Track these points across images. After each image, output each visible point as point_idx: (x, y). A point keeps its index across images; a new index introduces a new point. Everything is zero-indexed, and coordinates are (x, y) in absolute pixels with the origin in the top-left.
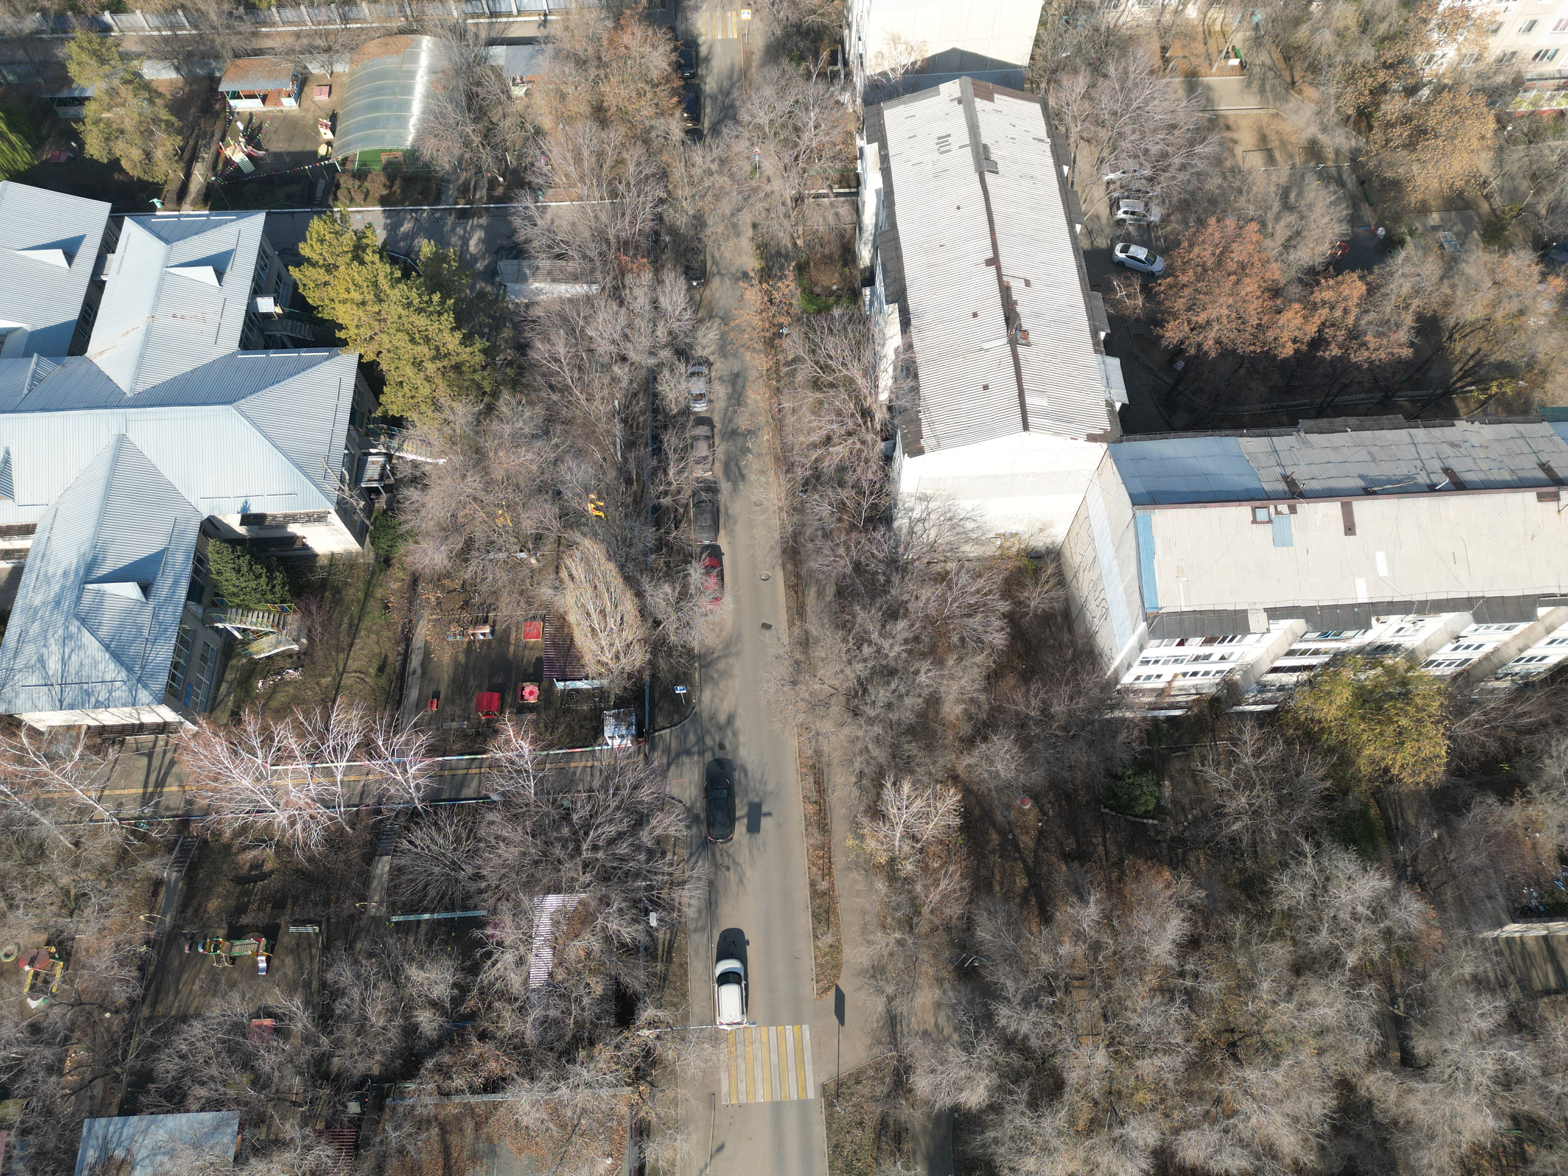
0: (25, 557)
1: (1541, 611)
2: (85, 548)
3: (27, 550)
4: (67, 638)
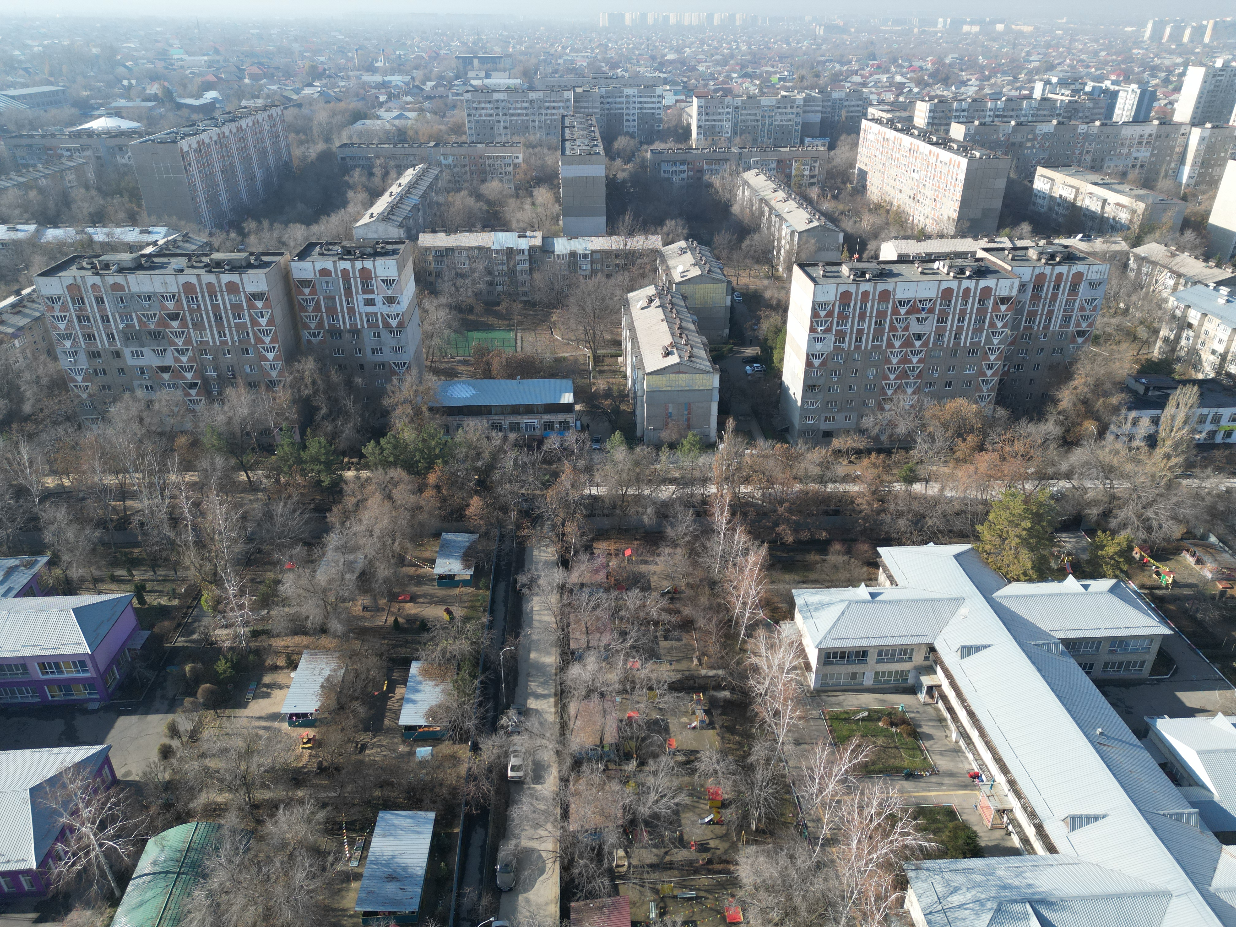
0: (1030, 854)
2: (1059, 894)
3: (1036, 853)
4: (981, 903)
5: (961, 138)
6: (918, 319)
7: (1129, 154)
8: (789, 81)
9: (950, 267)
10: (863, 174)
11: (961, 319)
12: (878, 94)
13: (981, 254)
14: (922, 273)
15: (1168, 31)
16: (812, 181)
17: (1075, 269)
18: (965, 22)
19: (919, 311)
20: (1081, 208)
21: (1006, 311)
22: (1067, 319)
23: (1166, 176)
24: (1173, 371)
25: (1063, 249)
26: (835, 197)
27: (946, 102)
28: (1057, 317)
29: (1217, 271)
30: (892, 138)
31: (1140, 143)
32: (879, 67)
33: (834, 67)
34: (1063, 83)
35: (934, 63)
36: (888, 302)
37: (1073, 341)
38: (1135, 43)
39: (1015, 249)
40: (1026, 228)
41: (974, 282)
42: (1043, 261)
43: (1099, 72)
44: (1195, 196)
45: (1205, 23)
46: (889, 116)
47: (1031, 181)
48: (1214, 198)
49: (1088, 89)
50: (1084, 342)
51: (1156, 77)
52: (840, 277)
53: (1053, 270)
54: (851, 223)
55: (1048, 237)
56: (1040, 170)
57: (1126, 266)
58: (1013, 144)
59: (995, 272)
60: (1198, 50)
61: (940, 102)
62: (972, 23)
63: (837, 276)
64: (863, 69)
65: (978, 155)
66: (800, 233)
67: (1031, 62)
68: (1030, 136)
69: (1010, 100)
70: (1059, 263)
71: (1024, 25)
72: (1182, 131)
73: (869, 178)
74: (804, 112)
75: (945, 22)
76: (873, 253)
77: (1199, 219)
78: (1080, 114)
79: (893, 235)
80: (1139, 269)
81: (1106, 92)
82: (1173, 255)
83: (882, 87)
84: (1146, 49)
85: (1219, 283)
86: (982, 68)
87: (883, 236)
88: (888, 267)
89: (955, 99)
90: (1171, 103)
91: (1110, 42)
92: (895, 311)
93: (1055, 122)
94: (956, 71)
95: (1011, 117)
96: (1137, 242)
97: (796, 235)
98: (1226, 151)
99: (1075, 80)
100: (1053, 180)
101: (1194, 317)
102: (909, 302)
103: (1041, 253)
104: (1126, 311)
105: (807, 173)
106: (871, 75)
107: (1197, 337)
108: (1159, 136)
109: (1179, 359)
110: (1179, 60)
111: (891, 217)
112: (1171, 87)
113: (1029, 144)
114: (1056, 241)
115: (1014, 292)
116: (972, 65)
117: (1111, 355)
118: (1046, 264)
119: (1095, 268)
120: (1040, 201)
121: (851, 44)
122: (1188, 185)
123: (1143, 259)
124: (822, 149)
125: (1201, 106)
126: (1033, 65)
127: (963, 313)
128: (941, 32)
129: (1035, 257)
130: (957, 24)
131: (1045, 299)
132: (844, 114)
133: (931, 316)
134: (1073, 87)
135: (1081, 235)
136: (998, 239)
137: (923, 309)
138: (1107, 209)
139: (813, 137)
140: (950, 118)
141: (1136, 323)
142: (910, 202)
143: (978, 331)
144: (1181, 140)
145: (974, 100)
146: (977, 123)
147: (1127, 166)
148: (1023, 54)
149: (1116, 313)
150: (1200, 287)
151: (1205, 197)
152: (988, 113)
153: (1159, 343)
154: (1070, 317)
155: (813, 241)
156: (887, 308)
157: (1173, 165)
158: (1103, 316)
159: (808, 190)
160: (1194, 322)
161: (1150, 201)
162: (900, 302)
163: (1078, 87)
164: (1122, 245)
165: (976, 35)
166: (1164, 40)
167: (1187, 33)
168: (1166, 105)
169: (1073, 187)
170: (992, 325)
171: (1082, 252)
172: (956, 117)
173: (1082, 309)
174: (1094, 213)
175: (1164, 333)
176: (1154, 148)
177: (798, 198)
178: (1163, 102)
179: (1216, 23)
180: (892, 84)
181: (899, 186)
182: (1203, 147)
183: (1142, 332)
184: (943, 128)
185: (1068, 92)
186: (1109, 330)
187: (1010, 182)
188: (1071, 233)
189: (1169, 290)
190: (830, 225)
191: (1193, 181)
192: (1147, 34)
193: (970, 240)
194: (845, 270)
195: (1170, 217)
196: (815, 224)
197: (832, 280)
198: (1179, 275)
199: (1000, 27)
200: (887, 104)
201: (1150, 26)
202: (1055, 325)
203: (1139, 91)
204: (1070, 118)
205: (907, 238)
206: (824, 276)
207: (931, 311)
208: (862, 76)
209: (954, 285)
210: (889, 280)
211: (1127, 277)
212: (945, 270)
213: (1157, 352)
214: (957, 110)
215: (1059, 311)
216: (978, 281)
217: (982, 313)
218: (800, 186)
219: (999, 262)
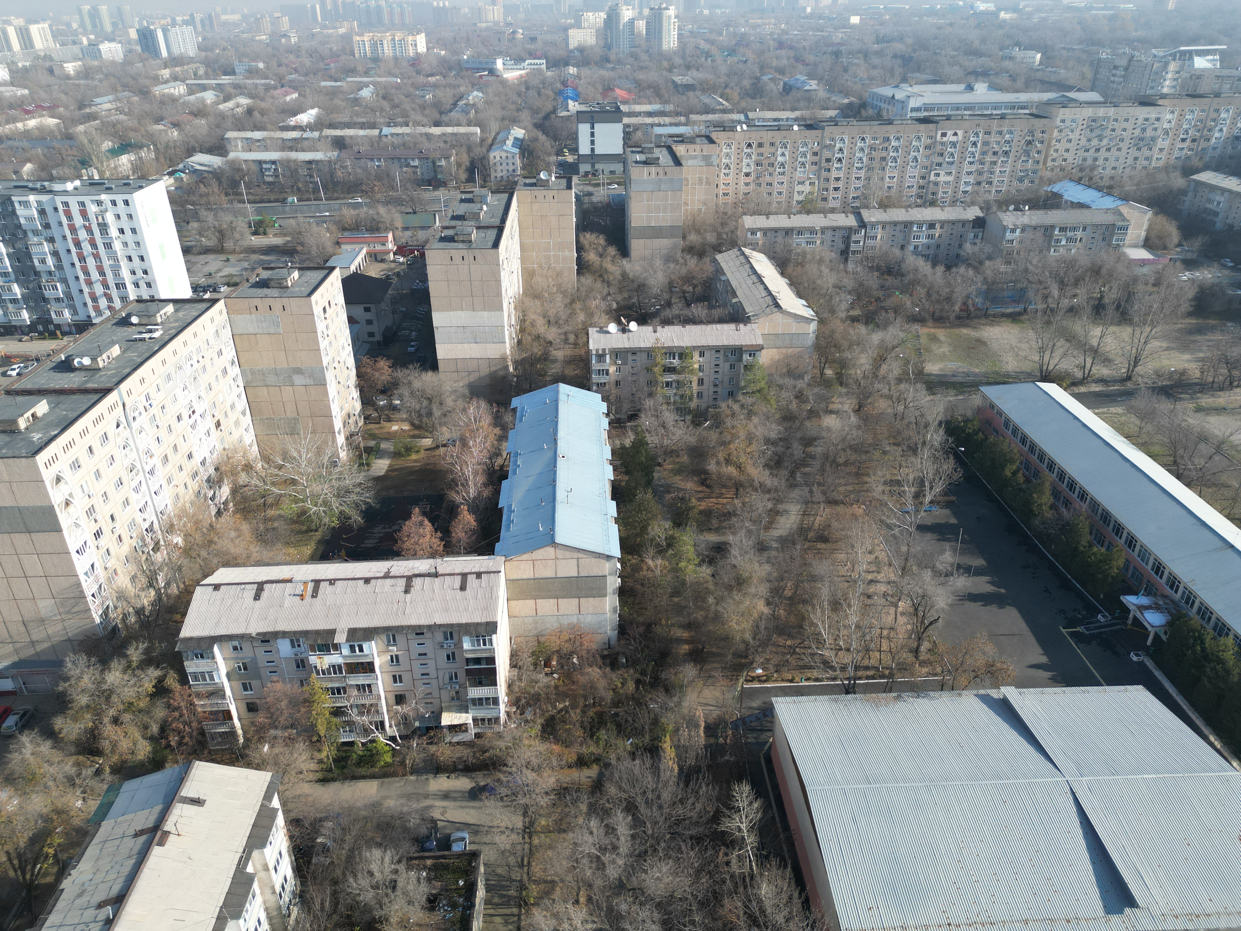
1: (250, 869)
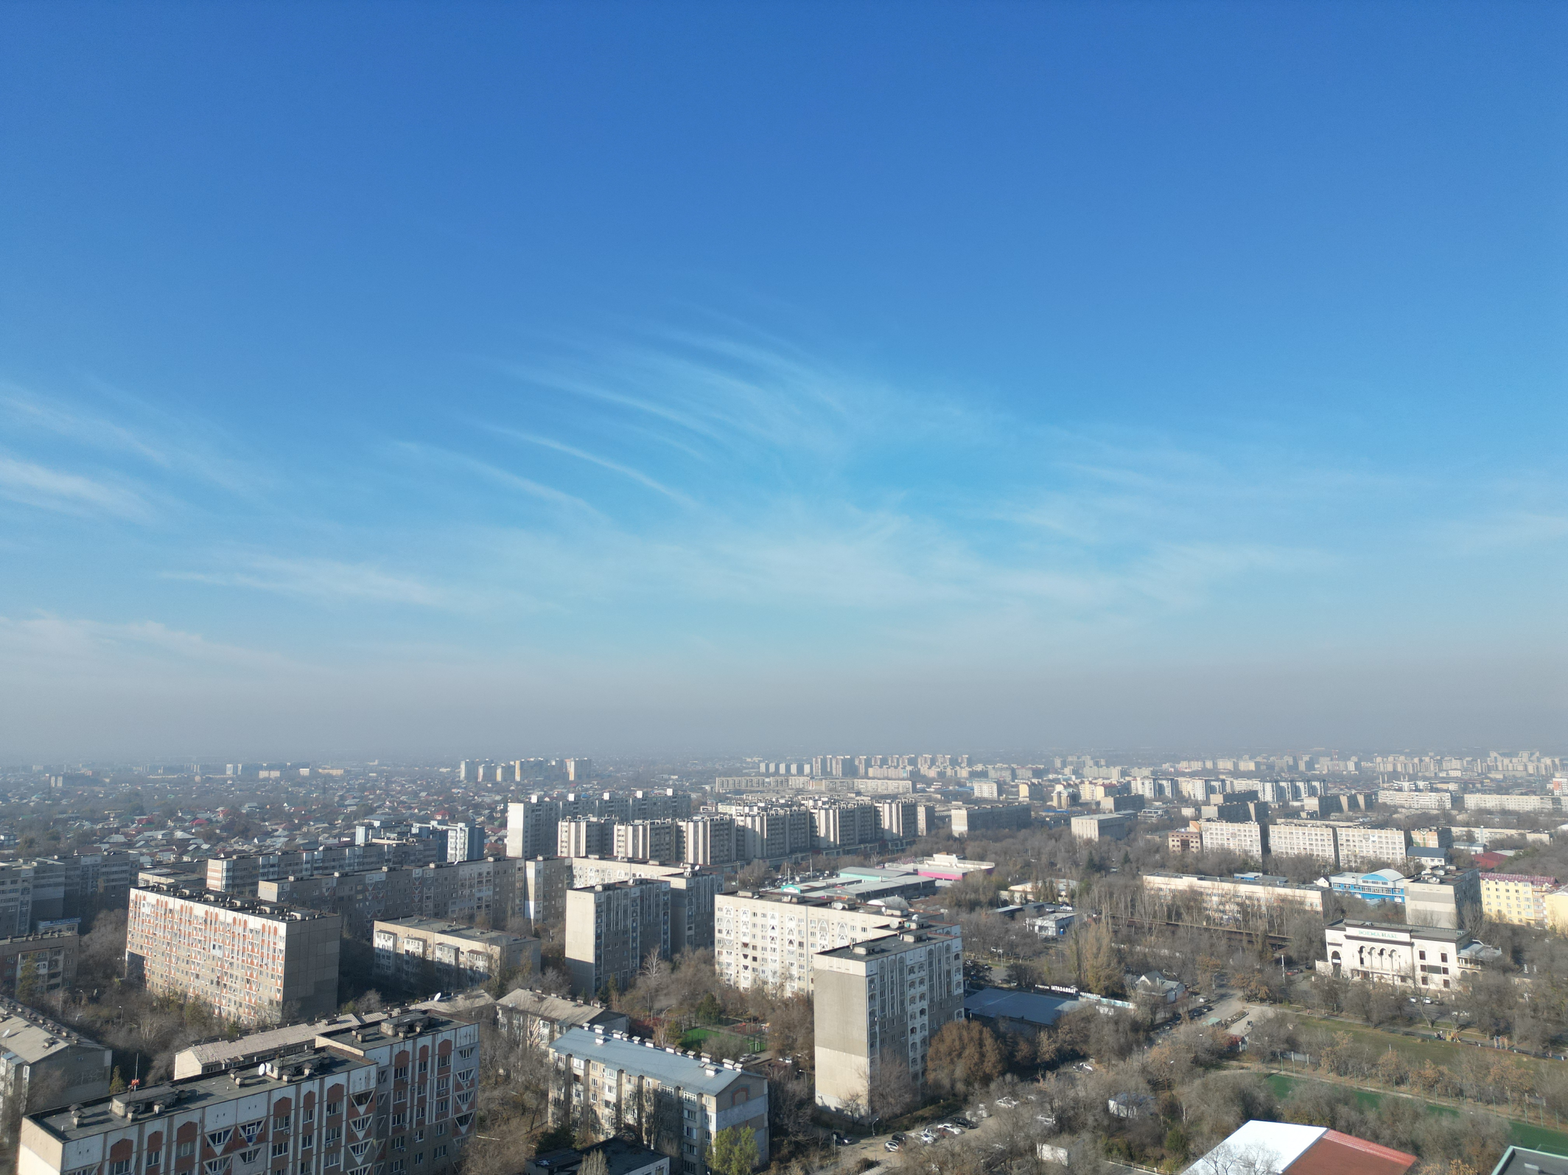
5: (273, 898)
6: (243, 1156)
7: (471, 895)
8: (9, 847)
9: (281, 1069)
10: (138, 961)
11: (308, 1140)
12: (152, 855)
13: (321, 1042)
14: (242, 1085)
15: (481, 771)
16: (53, 981)
17: (440, 1038)
18: (262, 768)
19: (243, 1144)
20: (433, 962)
21: (366, 1113)
22: (443, 1105)
23: (513, 914)
24: (572, 1141)
25: (421, 1016)
26: (94, 1000)
27: (249, 857)
28: (431, 1104)
29: (586, 1008)
30: (178, 907)
31: (480, 882)
32: (150, 822)
33: (81, 826)
34: (387, 826)
35: (226, 814)
36: (193, 1141)
37: (457, 1133)
38: (453, 782)
39: (364, 1026)
40: (373, 997)
41: (317, 1082)
42: (401, 1035)
43: (423, 813)
44: (546, 931)
45: (512, 763)
46: (171, 881)
47: (371, 939)
48: (563, 930)
49: (415, 830)
50: (469, 1131)
51: (481, 815)
52: (109, 1120)
53: (415, 1044)
54: (123, 1033)
55: (401, 1005)
56: (378, 925)
57: (495, 1021)
58: (341, 899)
59: (344, 1062)
60: (512, 788)
61: (239, 858)
62: (270, 768)
63: (106, 1118)
64: (127, 826)
65: (299, 916)
66: (33, 1066)
67: (347, 806)
68: (359, 888)
69: (328, 849)
70: (421, 1034)
71: (332, 768)
72: (518, 866)
73: (148, 965)
74: (36, 887)
75: (235, 769)
76: (162, 1071)
77: (556, 955)
78: (412, 858)
79: (192, 1039)
80: (510, 1023)
81: (434, 831)
82: (541, 999)
83: (157, 846)
84: (465, 788)
85: (592, 1022)
86: (290, 817)
87: (177, 1042)
88: (188, 1087)
89: (260, 853)
90: (501, 839)
91: (428, 783)
92: (207, 1153)
93: (385, 869)
94: (256, 821)
95: (334, 868)
96: (501, 991)
97: (27, 1070)
98: (562, 882)
99: (399, 823)
100: (395, 935)
101: (578, 1066)
102: (227, 1132)
103: (396, 1026)
104: (508, 1076)
105: (43, 971)
106: (139, 832)
107: (587, 1090)
108: (497, 873)
109: (575, 1123)
110: (498, 798)
111: (186, 1014)
112: (496, 823)
113: (360, 897)
114: (412, 1007)
115: (373, 1084)
116: (277, 814)
117: (503, 1138)
118: (406, 1038)
119: (463, 1031)
120: (384, 962)
121: (106, 795)
122: (536, 920)
123: (512, 1010)
124: (69, 934)
125: (529, 839)
126: (349, 809)
127: (308, 1128)
128: (231, 779)
129: (390, 1033)
130: (251, 770)
131: (413, 1085)
132: (101, 884)
133: (262, 1146)
134: (398, 829)
135: (438, 995)
136: (341, 1018)
137: (250, 1139)
138: (462, 959)
139: (52, 919)
140: (257, 876)
141: (522, 1091)
142: (213, 989)
143: (333, 1151)
144: (518, 875)
145: (285, 853)
146: (291, 878)
147: (472, 908)
148: (336, 799)
149: (496, 1083)
150: (575, 1030)
151: (556, 930)
152: (305, 866)
153: (551, 1109)
154: (447, 1101)
155: (58, 1073)
156: (193, 1151)
157: (517, 901)
158: (484, 1091)
159: (46, 997)
160: (580, 1072)
161: (504, 942)
162: (213, 1137)
163: (404, 829)
164: (486, 999)
165: (277, 780)
166: (480, 780)
167: (499, 772)
168: (496, 841)
169: (419, 939)
170: (351, 1137)
171: (444, 1014)
172: (263, 874)
173: (458, 1087)
174: (449, 965)
175: (552, 1095)
176: (495, 886)
177: (28, 1011)
178: (493, 839)
179: (522, 763)
180: (170, 842)
181: (193, 969)
182: (541, 880)
183: (530, 1100)
184: (248, 889)
185: (395, 835)
186: (494, 1106)
187: (344, 944)
188: (427, 995)
189: (546, 1041)
190: (88, 1043)
191: (540, 916)
192: (463, 775)
193: (304, 1026)
194: (117, 1107)
195: (527, 958)
196: (62, 1045)
197: (96, 1129)
198: (552, 1021)
199: (305, 772)
200: (167, 866)
201: (463, 766)
202: (431, 1118)
203: (467, 829)
204: (401, 863)
205: (213, 1039)
206: (80, 1125)
207: (262, 1138)
208: (126, 835)
209: (290, 1092)
210: (192, 1106)
211: (499, 1035)
212: (275, 1074)
213: (550, 1120)
214: (264, 866)
215: (431, 1097)
216: (322, 1079)
217: (334, 1122)
218: (31, 993)
219: (347, 1048)
